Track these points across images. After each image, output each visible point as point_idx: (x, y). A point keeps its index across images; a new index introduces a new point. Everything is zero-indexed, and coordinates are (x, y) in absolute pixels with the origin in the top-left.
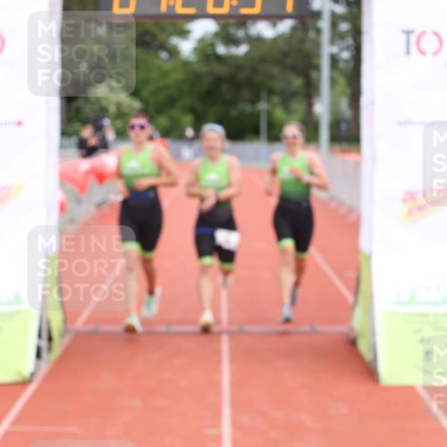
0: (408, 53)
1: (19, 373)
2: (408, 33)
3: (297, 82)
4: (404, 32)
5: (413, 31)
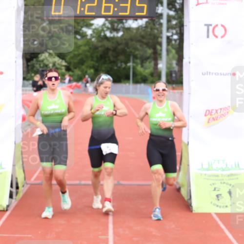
0: (208, 36)
1: (1, 206)
2: (208, 26)
3: (150, 51)
4: (205, 25)
5: (211, 25)
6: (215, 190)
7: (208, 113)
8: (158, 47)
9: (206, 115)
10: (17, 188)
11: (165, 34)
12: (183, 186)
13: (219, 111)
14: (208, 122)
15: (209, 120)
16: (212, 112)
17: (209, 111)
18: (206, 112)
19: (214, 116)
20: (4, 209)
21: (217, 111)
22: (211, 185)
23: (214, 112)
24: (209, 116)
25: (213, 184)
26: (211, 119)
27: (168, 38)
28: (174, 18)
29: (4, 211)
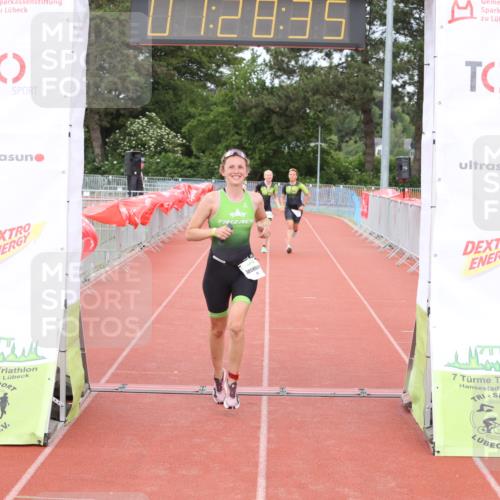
0: (473, 88)
1: (33, 434)
3: (356, 119)
4: (468, 63)
5: (480, 64)
6: (481, 409)
7: (471, 247)
8: (375, 109)
9: (465, 253)
10: (69, 398)
11: (389, 82)
12: (417, 399)
13: (493, 245)
14: (471, 268)
15: (473, 262)
16: (479, 247)
17: (473, 243)
18: (467, 247)
19: (484, 255)
20: (40, 441)
21: (489, 244)
22: (473, 398)
23: (484, 245)
24: (472, 256)
25: (479, 397)
26: (477, 261)
27: (395, 90)
28: (406, 48)
29: (39, 445)
